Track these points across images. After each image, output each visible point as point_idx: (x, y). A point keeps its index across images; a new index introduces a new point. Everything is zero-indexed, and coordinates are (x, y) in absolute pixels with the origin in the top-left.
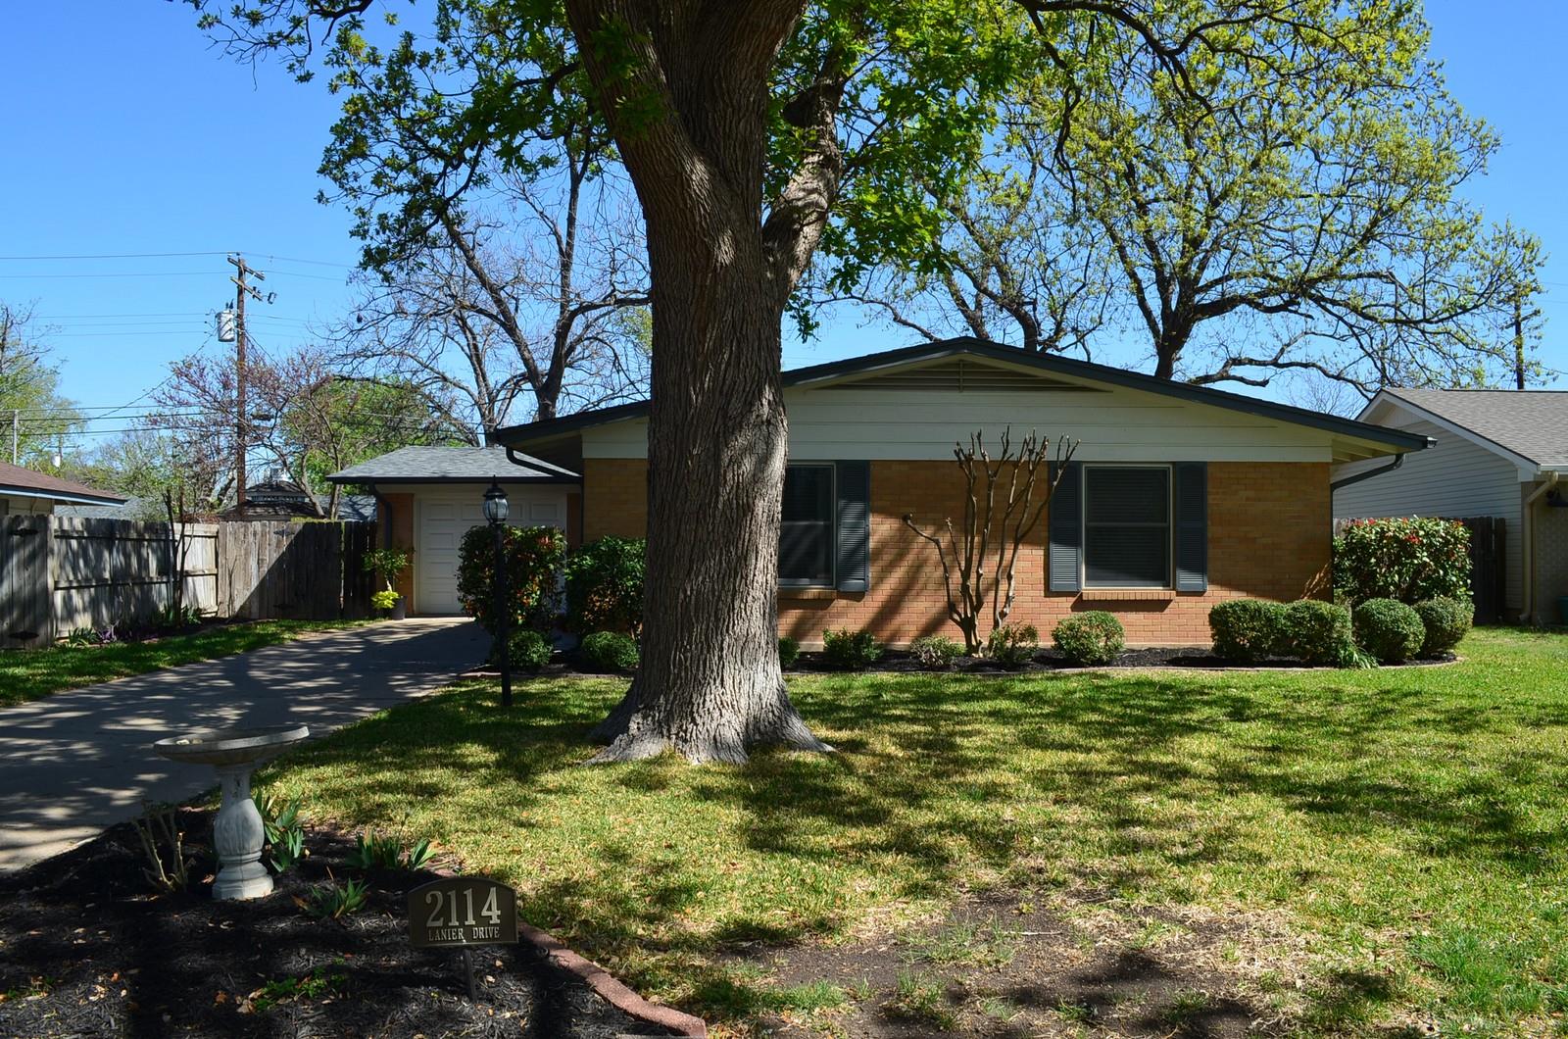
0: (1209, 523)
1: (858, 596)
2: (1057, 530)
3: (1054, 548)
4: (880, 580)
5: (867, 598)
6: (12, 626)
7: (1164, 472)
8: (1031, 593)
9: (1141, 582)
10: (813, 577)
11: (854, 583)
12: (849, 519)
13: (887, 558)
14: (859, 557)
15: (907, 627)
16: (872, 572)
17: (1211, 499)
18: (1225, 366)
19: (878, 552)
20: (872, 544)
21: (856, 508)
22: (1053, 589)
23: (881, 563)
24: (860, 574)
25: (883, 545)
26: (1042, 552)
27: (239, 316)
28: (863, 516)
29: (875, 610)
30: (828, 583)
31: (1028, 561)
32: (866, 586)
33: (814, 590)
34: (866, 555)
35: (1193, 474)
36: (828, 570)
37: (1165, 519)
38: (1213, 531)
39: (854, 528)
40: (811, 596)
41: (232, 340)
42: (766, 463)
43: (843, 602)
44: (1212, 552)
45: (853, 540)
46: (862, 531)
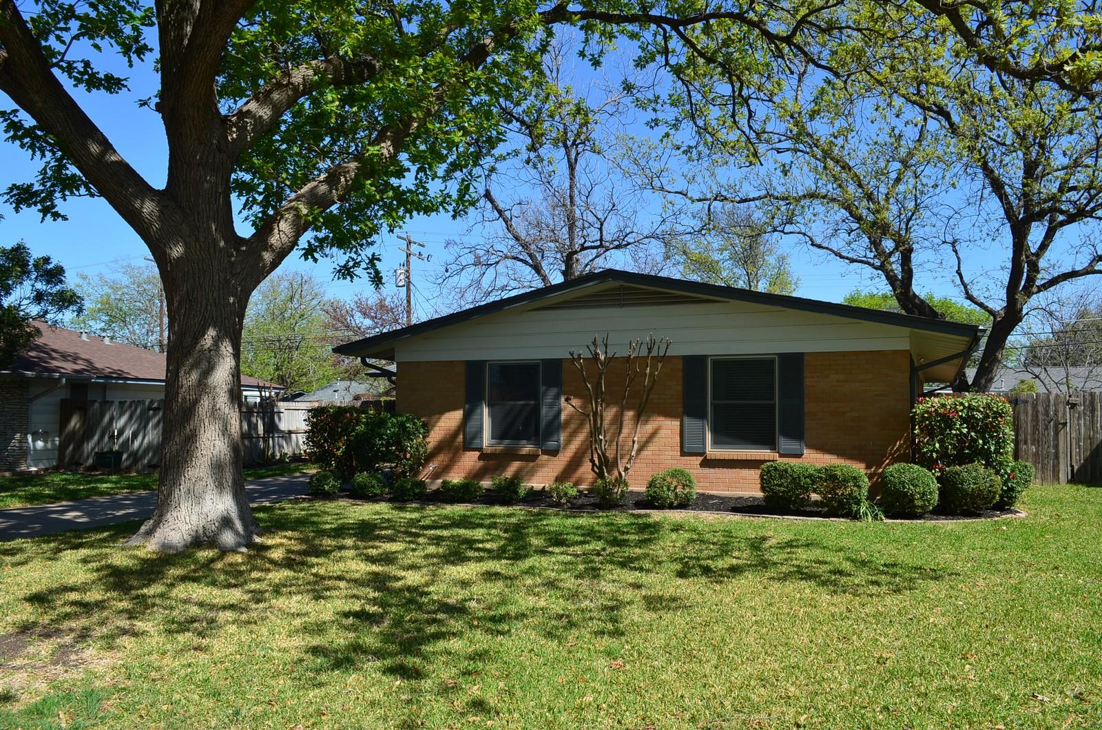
0: (806, 400)
1: (554, 453)
2: (690, 408)
3: (686, 419)
4: (568, 442)
5: (560, 454)
6: (149, 462)
7: (772, 361)
8: (671, 453)
9: (754, 446)
10: (528, 439)
11: (551, 444)
12: (548, 400)
13: (573, 426)
14: (555, 426)
15: (586, 476)
16: (563, 437)
17: (808, 382)
18: (1092, 262)
19: (567, 422)
20: (563, 417)
21: (553, 392)
22: (686, 450)
23: (569, 430)
24: (555, 438)
25: (571, 418)
26: (678, 423)
27: (407, 271)
28: (557, 397)
29: (565, 463)
30: (537, 444)
31: (669, 428)
32: (559, 446)
33: (527, 449)
34: (560, 423)
35: (793, 362)
36: (537, 434)
37: (773, 398)
38: (809, 407)
39: (551, 406)
40: (524, 453)
41: (404, 286)
42: (208, 374)
43: (546, 457)
44: (808, 423)
45: (552, 414)
46: (556, 409)
